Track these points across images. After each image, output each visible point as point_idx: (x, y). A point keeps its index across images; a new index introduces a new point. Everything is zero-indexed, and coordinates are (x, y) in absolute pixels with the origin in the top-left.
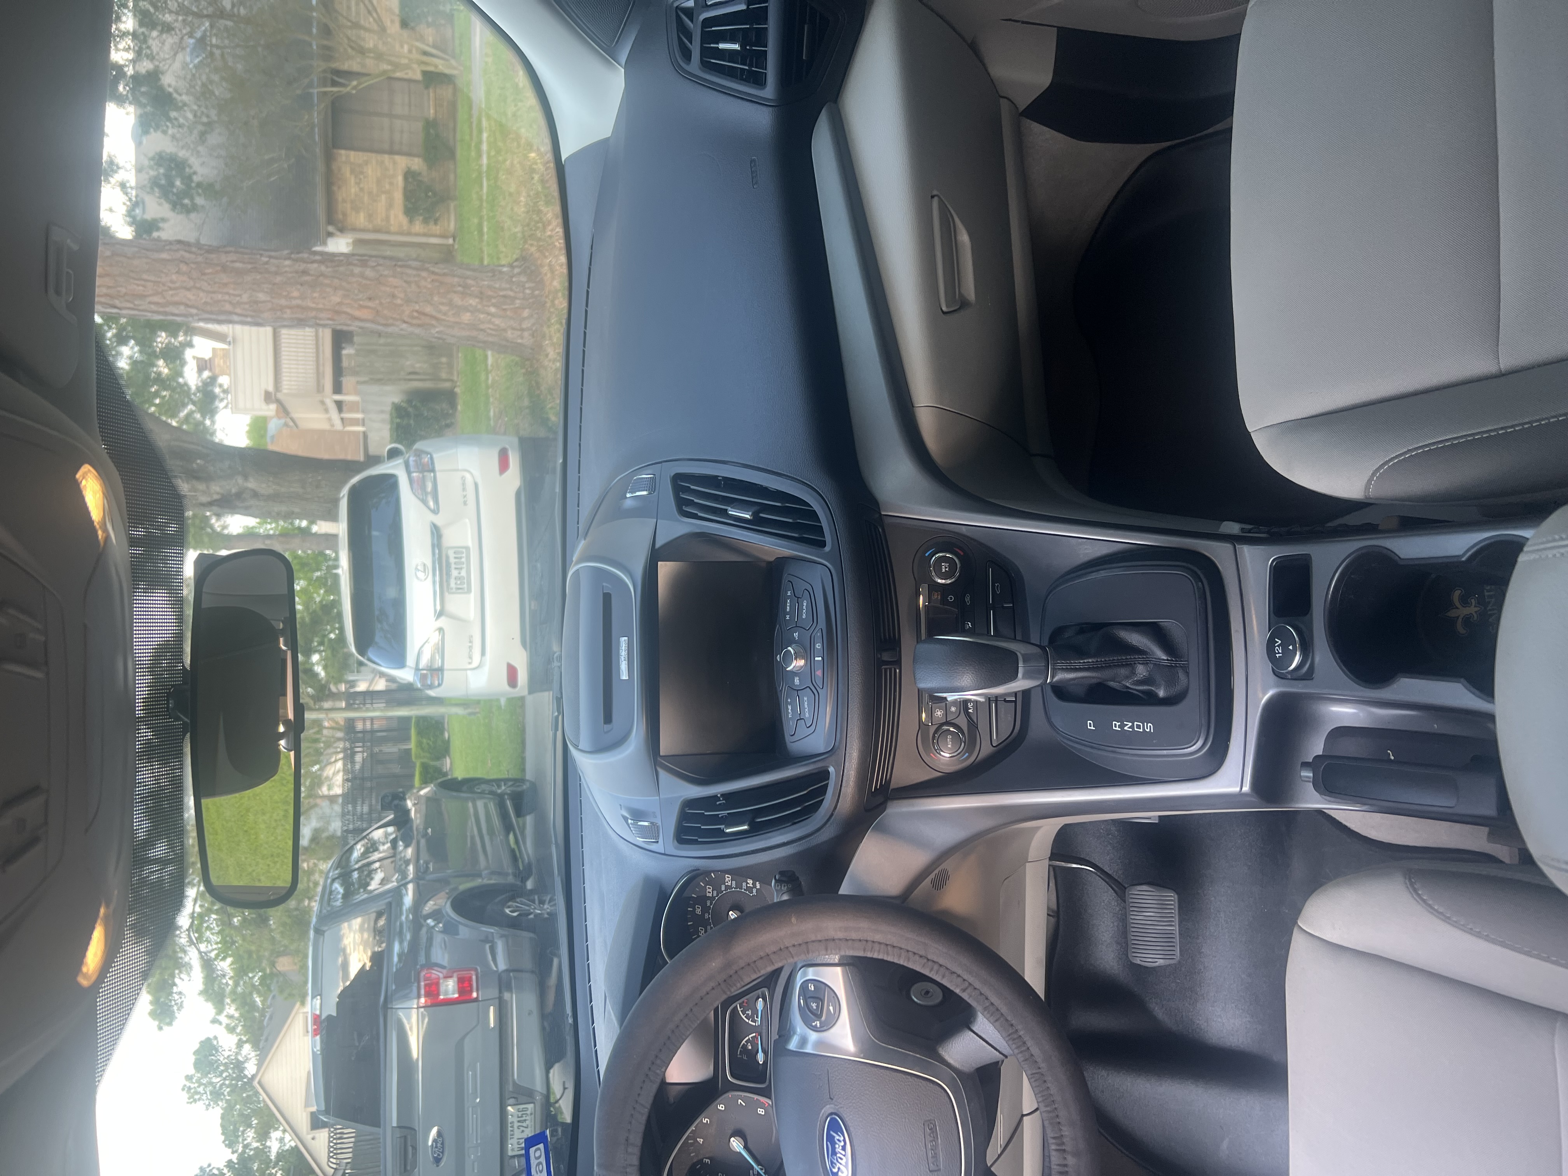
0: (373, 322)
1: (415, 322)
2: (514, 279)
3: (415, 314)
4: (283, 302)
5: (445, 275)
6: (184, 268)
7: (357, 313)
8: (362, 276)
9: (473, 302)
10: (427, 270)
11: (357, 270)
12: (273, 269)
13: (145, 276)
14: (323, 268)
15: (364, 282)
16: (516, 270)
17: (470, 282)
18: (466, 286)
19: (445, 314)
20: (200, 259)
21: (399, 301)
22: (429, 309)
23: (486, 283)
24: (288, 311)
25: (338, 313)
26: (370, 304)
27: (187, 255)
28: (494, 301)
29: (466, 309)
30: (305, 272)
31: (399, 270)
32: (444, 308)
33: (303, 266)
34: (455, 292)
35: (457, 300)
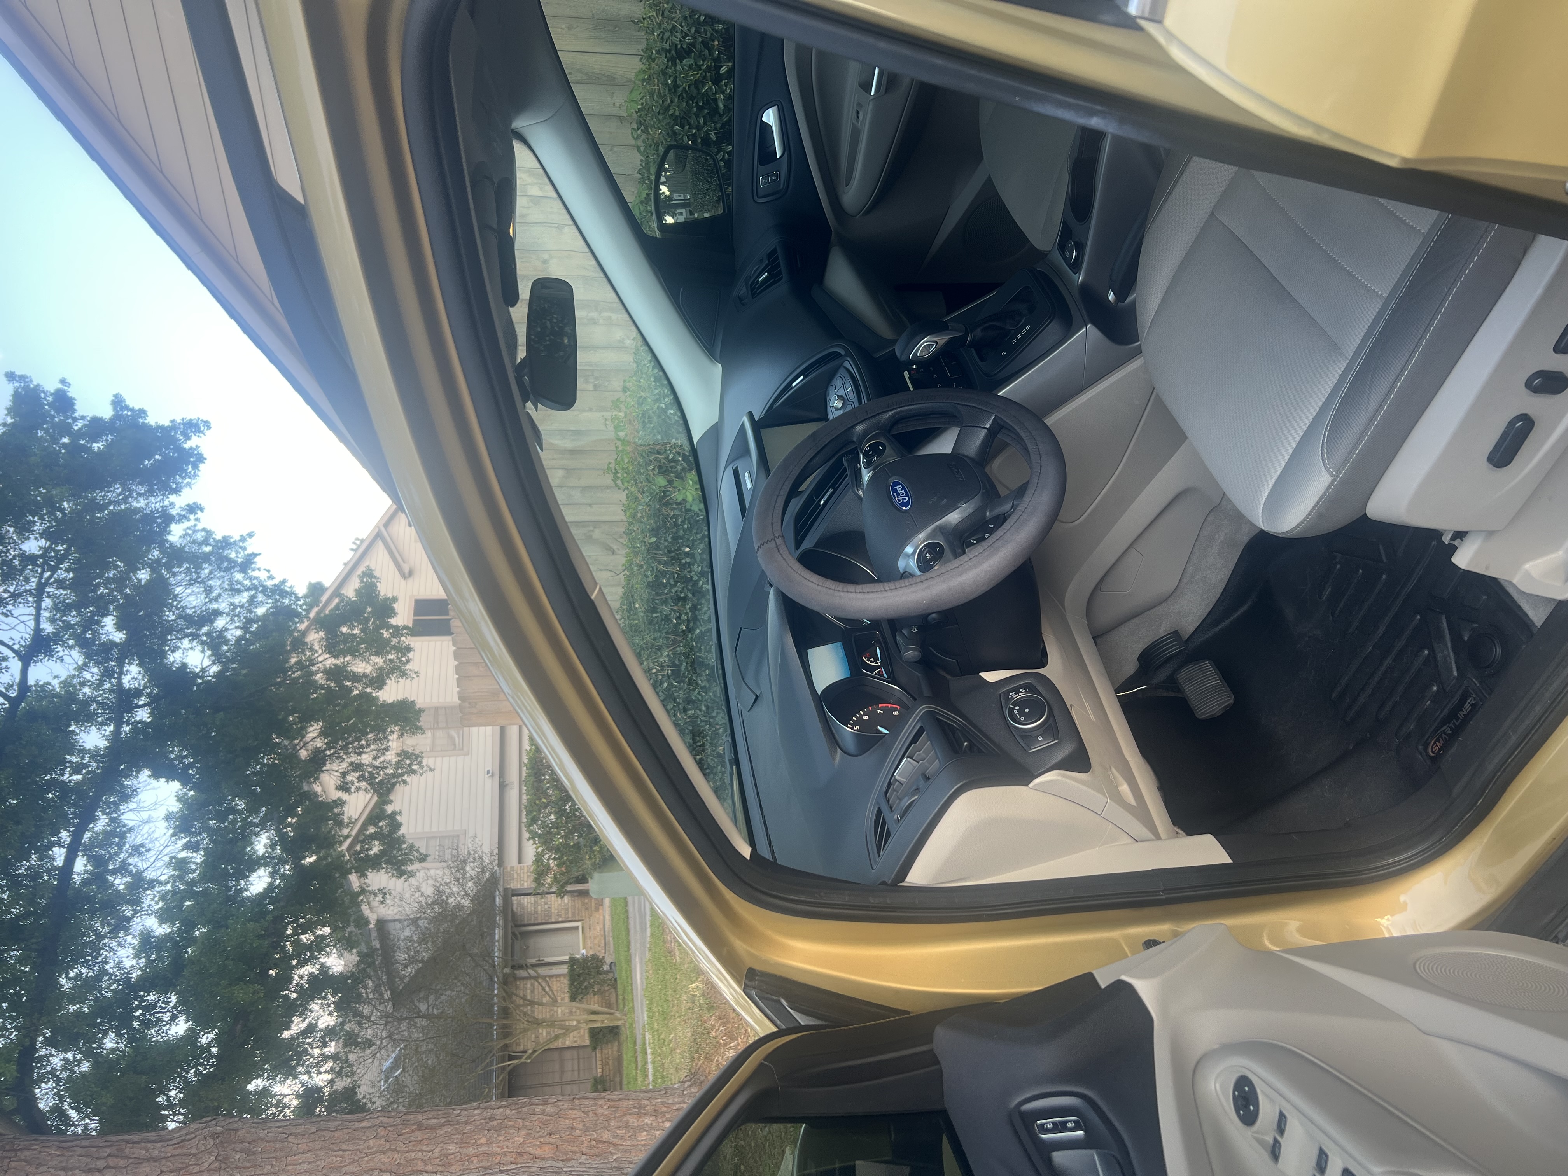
0: (553, 1159)
1: (593, 1152)
2: (685, 1092)
3: (594, 1143)
4: (471, 1150)
5: (620, 1100)
6: (382, 1132)
7: (538, 1152)
8: (543, 1113)
9: (648, 1120)
10: (603, 1098)
11: (538, 1109)
12: (464, 1119)
13: (344, 1147)
14: (508, 1111)
15: (545, 1118)
16: (686, 1085)
17: (644, 1102)
18: (641, 1107)
19: (622, 1138)
20: (398, 1121)
21: (578, 1132)
22: (606, 1136)
23: (659, 1100)
24: (475, 1160)
25: (520, 1154)
26: (551, 1140)
27: (386, 1120)
28: (668, 1116)
29: (642, 1129)
30: (492, 1118)
31: (577, 1102)
32: (620, 1132)
33: (490, 1112)
34: (631, 1114)
35: (633, 1121)
